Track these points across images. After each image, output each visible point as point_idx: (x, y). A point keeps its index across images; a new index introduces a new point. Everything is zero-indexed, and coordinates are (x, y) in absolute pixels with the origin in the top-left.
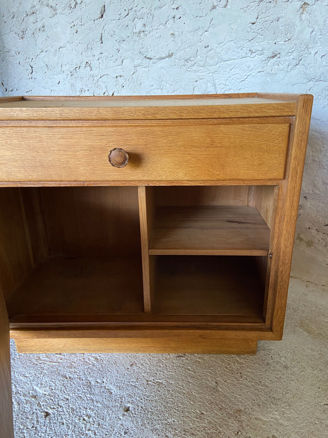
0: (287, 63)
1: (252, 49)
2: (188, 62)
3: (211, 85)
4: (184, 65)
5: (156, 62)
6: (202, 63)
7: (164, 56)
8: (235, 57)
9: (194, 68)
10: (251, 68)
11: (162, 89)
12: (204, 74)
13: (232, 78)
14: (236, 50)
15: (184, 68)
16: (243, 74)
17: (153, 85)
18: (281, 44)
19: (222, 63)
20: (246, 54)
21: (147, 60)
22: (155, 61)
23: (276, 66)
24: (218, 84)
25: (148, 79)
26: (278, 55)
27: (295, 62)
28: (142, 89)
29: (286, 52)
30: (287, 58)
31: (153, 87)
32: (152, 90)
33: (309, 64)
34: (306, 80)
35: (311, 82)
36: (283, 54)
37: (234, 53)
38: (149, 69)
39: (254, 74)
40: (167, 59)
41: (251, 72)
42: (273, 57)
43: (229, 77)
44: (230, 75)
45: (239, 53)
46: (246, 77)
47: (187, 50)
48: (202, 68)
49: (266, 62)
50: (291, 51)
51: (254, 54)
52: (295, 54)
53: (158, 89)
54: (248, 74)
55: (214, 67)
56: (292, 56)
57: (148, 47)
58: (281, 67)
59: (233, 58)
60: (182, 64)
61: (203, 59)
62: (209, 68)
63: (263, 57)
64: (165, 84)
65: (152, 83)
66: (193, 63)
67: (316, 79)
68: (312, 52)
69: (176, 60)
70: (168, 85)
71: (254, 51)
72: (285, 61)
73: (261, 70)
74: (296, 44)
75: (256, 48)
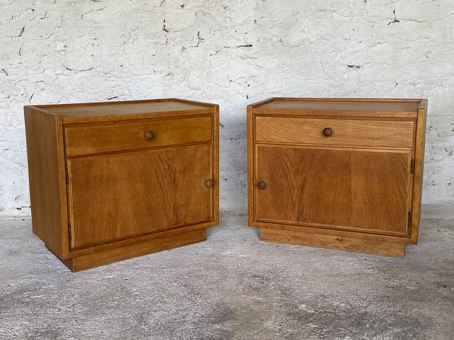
0: (178, 79)
1: (155, 70)
2: (106, 74)
5: (77, 72)
6: (118, 76)
7: (86, 69)
8: (143, 74)
9: (112, 78)
10: (155, 81)
11: (84, 92)
12: (120, 83)
13: (142, 86)
14: (144, 70)
15: (103, 78)
16: (150, 84)
18: (173, 69)
19: (134, 76)
20: (151, 72)
21: (68, 70)
23: (171, 81)
24: (132, 89)
25: (70, 85)
26: (172, 75)
27: (182, 79)
29: (177, 73)
30: (178, 77)
33: (190, 81)
34: (189, 89)
35: (192, 90)
36: (175, 74)
37: (142, 71)
38: (71, 77)
39: (157, 84)
40: (88, 71)
41: (155, 84)
42: (168, 75)
43: (140, 86)
44: (140, 84)
45: (146, 71)
46: (152, 86)
47: (105, 67)
48: (118, 79)
49: (164, 78)
50: (180, 73)
51: (157, 73)
52: (182, 75)
55: (128, 79)
56: (180, 76)
57: (70, 62)
58: (174, 81)
59: (142, 74)
60: (102, 75)
61: (119, 73)
62: (124, 79)
63: (163, 75)
65: (74, 88)
66: (111, 75)
67: (196, 88)
68: (191, 74)
69: (96, 72)
72: (176, 78)
73: (162, 82)
74: (182, 69)
75: (158, 70)
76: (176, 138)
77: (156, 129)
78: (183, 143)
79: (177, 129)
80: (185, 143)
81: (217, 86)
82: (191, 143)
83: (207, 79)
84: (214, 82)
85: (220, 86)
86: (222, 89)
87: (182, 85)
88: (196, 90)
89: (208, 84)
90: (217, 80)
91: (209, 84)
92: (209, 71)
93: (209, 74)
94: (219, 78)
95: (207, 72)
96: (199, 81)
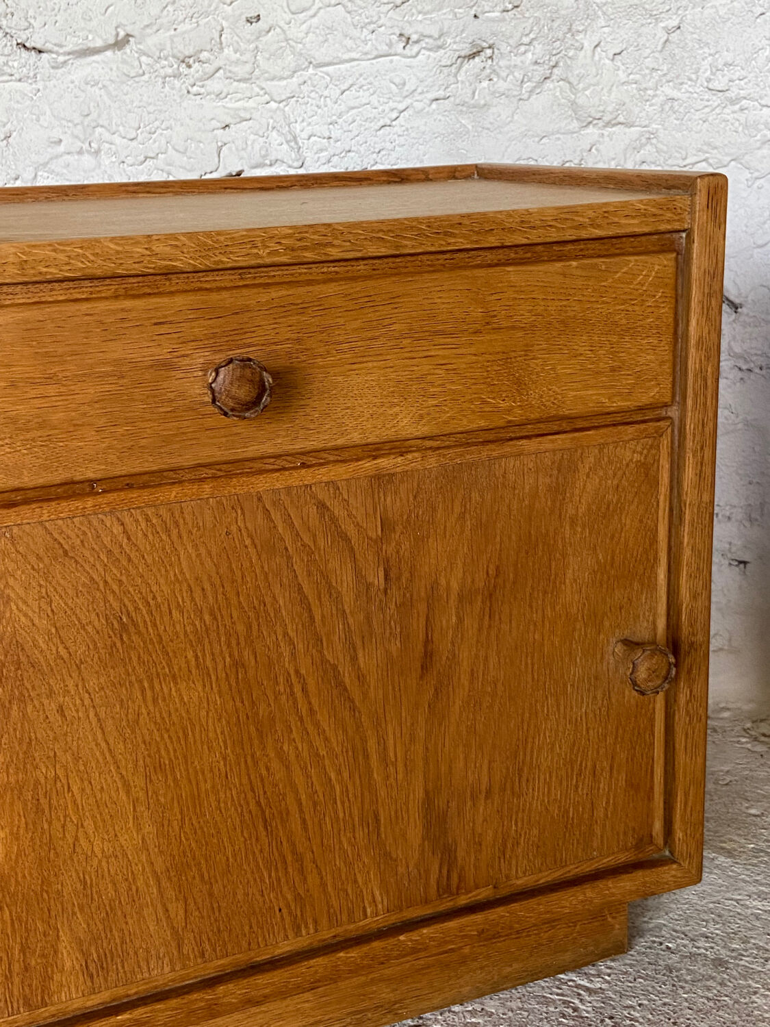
0: (518, 75)
1: (407, 32)
2: (189, 66)
3: (280, 139)
4: (177, 76)
5: (65, 62)
6: (241, 71)
7: (99, 43)
8: (354, 55)
9: (215, 85)
10: (409, 87)
11: (97, 152)
12: (251, 103)
13: (348, 117)
14: (356, 33)
15: (177, 83)
16: (387, 108)
17: (61, 141)
18: (493, 20)
19: (311, 71)
20: (390, 45)
21: (25, 54)
22: (61, 59)
23: (485, 84)
24: (305, 135)
25: (38, 120)
26: (489, 52)
27: (541, 71)
28: (14, 154)
29: (514, 42)
30: (517, 60)
31: (62, 148)
32: (57, 157)
33: (581, 78)
34: (575, 125)
35: (590, 129)
36: (505, 48)
37: (349, 43)
38: (40, 85)
39: (418, 105)
40: (109, 53)
41: (408, 101)
42: (472, 56)
43: (340, 116)
44: (343, 107)
45: (365, 42)
46: (394, 115)
47: (181, 28)
48: (243, 85)
49: (453, 69)
50: (526, 40)
51: (416, 48)
52: (538, 48)
53: (80, 152)
54: (401, 106)
55: (284, 83)
56: (529, 55)
57: (31, 13)
58: (501, 85)
59: (346, 57)
60: (169, 71)
61: (244, 58)
62: (268, 85)
63: (445, 56)
64: (107, 136)
65: (56, 134)
66: (209, 68)
67: (606, 119)
68: (586, 44)
69: (144, 59)
70: (117, 139)
71: (414, 37)
72: (511, 69)
73: (441, 93)
74: (538, 20)
75: (420, 28)
76: (433, 396)
77: (299, 340)
78: (483, 423)
79: (443, 333)
80: (501, 423)
81: (716, 100)
82: (539, 421)
83: (665, 68)
84: (702, 80)
85: (733, 102)
86: (742, 117)
87: (539, 102)
88: (608, 124)
89: (668, 90)
90: (715, 70)
91: (675, 94)
92: (675, 23)
93: (675, 37)
94: (729, 57)
95: (669, 31)
96: (622, 76)
